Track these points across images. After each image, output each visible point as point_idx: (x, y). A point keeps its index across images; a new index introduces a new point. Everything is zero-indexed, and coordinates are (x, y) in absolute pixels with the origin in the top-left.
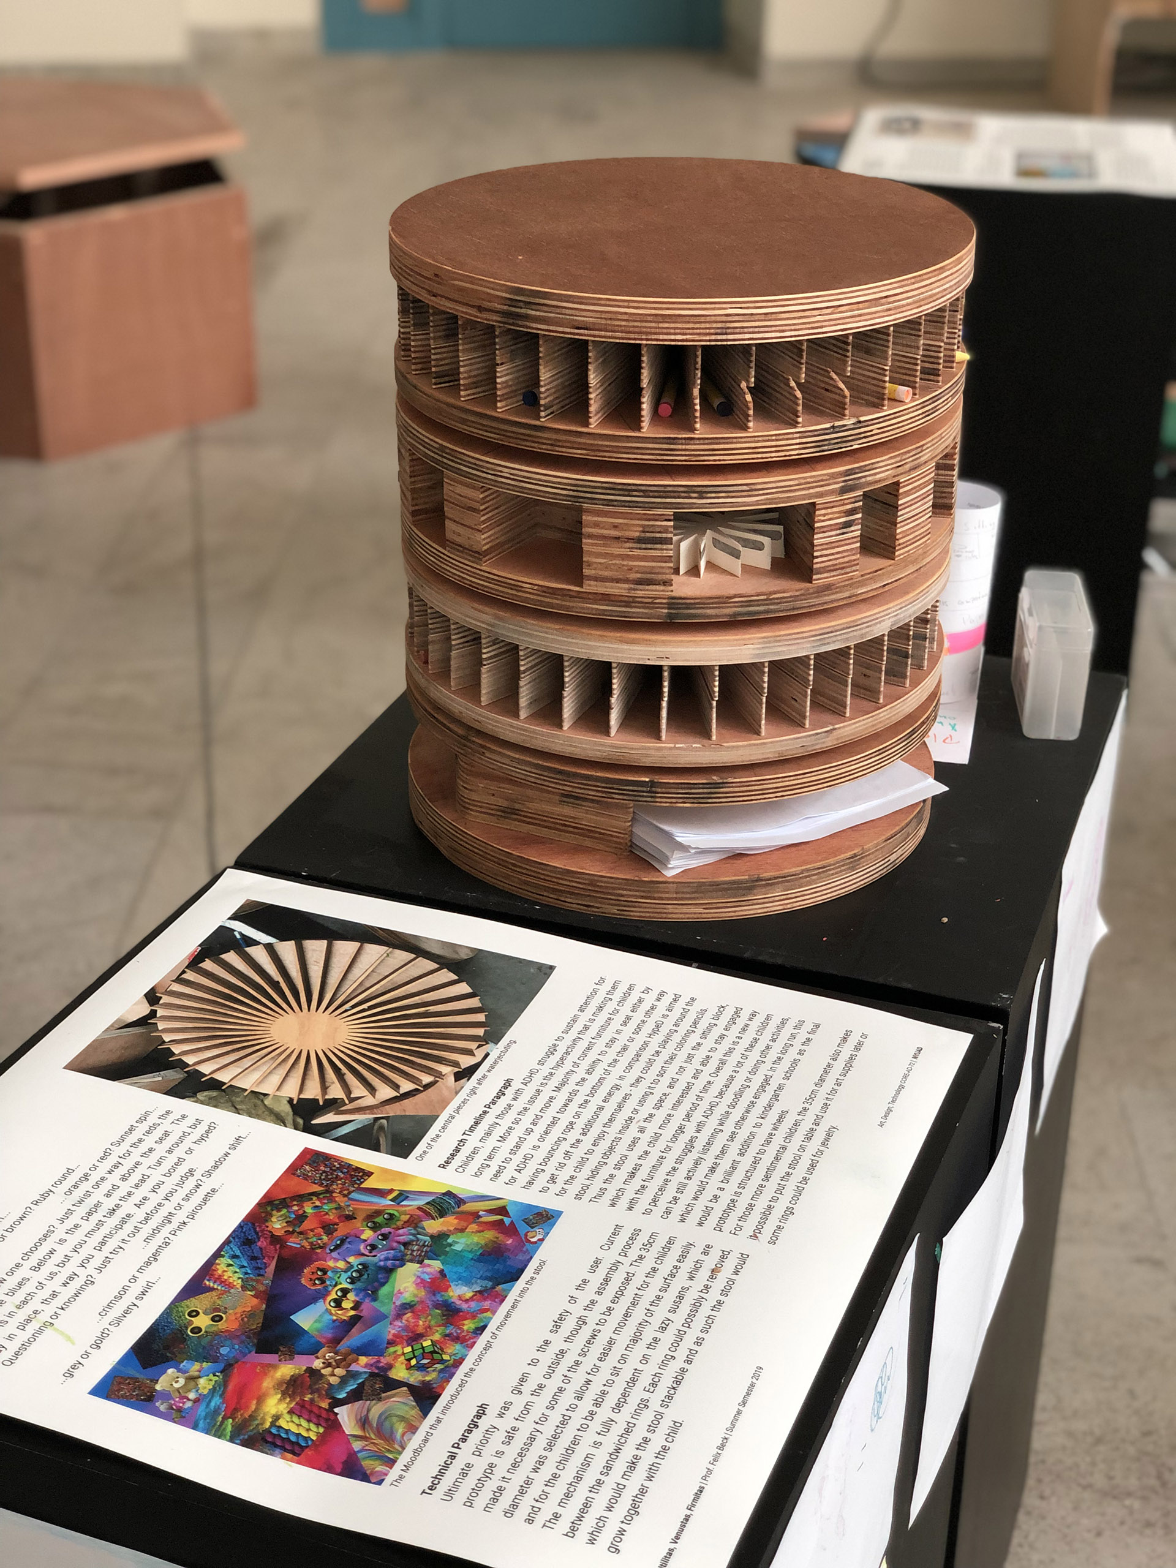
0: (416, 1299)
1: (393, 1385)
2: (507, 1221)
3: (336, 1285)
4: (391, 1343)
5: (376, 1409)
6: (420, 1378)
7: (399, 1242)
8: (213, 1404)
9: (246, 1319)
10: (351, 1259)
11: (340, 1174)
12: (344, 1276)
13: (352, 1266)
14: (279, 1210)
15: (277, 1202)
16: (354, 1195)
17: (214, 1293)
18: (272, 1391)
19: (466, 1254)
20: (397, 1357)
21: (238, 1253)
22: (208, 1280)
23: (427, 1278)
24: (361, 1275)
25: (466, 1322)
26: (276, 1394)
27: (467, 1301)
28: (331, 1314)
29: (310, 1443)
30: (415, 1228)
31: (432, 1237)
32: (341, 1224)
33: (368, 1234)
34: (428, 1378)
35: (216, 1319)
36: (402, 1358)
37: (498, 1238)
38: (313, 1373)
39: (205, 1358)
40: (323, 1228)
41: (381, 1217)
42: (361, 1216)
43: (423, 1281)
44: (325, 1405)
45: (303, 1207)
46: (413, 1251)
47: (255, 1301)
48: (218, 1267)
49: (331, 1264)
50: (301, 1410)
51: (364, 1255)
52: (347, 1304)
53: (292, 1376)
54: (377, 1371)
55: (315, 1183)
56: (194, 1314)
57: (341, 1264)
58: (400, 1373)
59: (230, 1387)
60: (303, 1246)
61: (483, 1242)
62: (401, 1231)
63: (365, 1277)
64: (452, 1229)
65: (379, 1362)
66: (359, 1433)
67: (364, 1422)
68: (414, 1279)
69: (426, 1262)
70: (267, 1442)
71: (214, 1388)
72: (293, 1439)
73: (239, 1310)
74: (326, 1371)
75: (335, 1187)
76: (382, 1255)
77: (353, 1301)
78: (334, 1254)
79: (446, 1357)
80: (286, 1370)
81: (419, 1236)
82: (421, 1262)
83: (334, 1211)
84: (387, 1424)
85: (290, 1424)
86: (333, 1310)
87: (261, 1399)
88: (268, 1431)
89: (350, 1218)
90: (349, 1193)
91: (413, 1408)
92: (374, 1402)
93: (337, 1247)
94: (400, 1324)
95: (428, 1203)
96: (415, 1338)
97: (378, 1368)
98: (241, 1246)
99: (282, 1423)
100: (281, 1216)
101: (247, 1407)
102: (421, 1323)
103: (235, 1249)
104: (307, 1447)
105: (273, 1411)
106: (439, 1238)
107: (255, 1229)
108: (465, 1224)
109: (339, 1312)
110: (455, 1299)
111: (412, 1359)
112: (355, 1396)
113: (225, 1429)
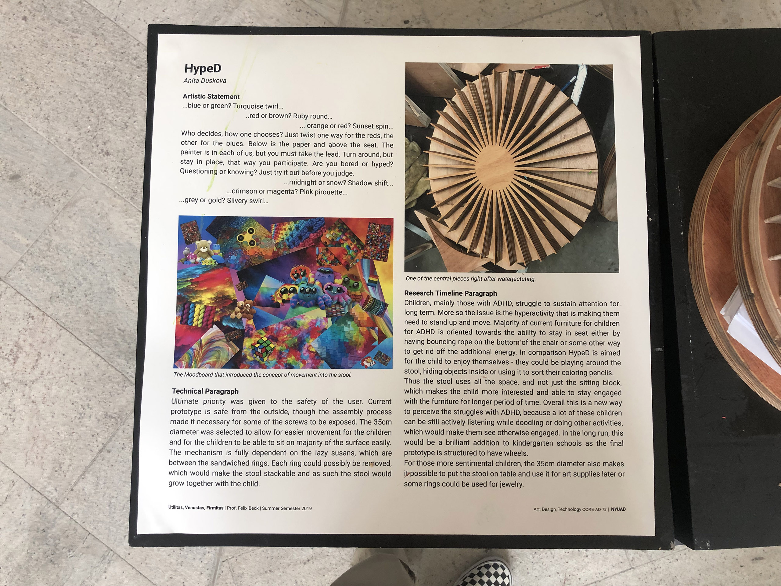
0: (301, 327)
1: (239, 343)
2: (376, 343)
3: (296, 285)
4: (266, 329)
5: (221, 344)
6: (247, 354)
7: (338, 299)
8: (197, 271)
9: (257, 256)
10: (317, 283)
11: (380, 246)
12: (305, 286)
13: (312, 285)
14: (339, 231)
15: (345, 227)
16: (365, 261)
17: (268, 233)
18: (215, 292)
19: (342, 335)
20: (257, 336)
21: (300, 229)
22: (275, 226)
23: (318, 324)
24: (308, 293)
25: (293, 357)
26: (215, 295)
27: (308, 350)
28: (276, 292)
29: (190, 325)
30: (353, 302)
31: (349, 313)
32: (341, 265)
33: (338, 282)
34: (248, 357)
35: (252, 243)
36: (258, 339)
37: (360, 345)
38: (235, 303)
39: (225, 252)
40: (335, 258)
41: (354, 282)
42: (350, 272)
43: (315, 323)
44: (216, 319)
45: (346, 241)
46: (335, 309)
47: (270, 254)
48: (287, 225)
49: (311, 275)
50: (209, 311)
51: (323, 287)
52: (285, 297)
53: (229, 296)
54: (246, 332)
55: (367, 237)
56: (251, 231)
57: (312, 280)
58: (247, 343)
59: (210, 273)
60: (318, 255)
61: (354, 339)
62: (347, 296)
63: (308, 295)
64: (359, 319)
65: (252, 329)
66: (203, 343)
67: (211, 342)
68: (314, 318)
69: (329, 319)
70: (184, 306)
71: (207, 266)
72: (190, 316)
73: (261, 250)
74: (237, 309)
75: (368, 248)
76: (326, 296)
77: (289, 298)
78: (318, 273)
79: (265, 359)
80: (231, 291)
81: (347, 306)
82: (328, 316)
83: (349, 257)
84: (212, 353)
85: (199, 310)
86: (279, 292)
87: (208, 290)
88: (191, 303)
89: (348, 267)
90: (366, 258)
91: (226, 359)
92: (225, 340)
93: (324, 272)
94: (281, 327)
95: (374, 299)
96: (274, 339)
97: (248, 331)
98: (307, 227)
99: (198, 306)
100: (335, 234)
101: (201, 287)
102: (285, 336)
103: (303, 226)
104: (188, 324)
105: (203, 299)
106: (350, 317)
107: (321, 227)
108: (365, 323)
109: (278, 296)
110: (307, 344)
111: (259, 343)
112: (226, 330)
113: (184, 284)
